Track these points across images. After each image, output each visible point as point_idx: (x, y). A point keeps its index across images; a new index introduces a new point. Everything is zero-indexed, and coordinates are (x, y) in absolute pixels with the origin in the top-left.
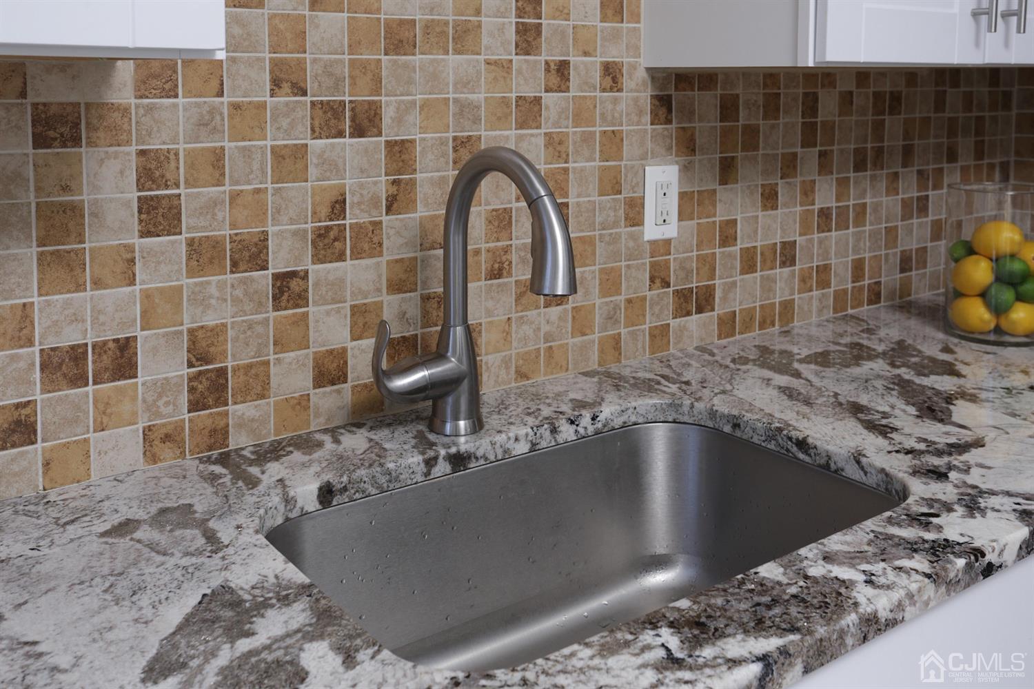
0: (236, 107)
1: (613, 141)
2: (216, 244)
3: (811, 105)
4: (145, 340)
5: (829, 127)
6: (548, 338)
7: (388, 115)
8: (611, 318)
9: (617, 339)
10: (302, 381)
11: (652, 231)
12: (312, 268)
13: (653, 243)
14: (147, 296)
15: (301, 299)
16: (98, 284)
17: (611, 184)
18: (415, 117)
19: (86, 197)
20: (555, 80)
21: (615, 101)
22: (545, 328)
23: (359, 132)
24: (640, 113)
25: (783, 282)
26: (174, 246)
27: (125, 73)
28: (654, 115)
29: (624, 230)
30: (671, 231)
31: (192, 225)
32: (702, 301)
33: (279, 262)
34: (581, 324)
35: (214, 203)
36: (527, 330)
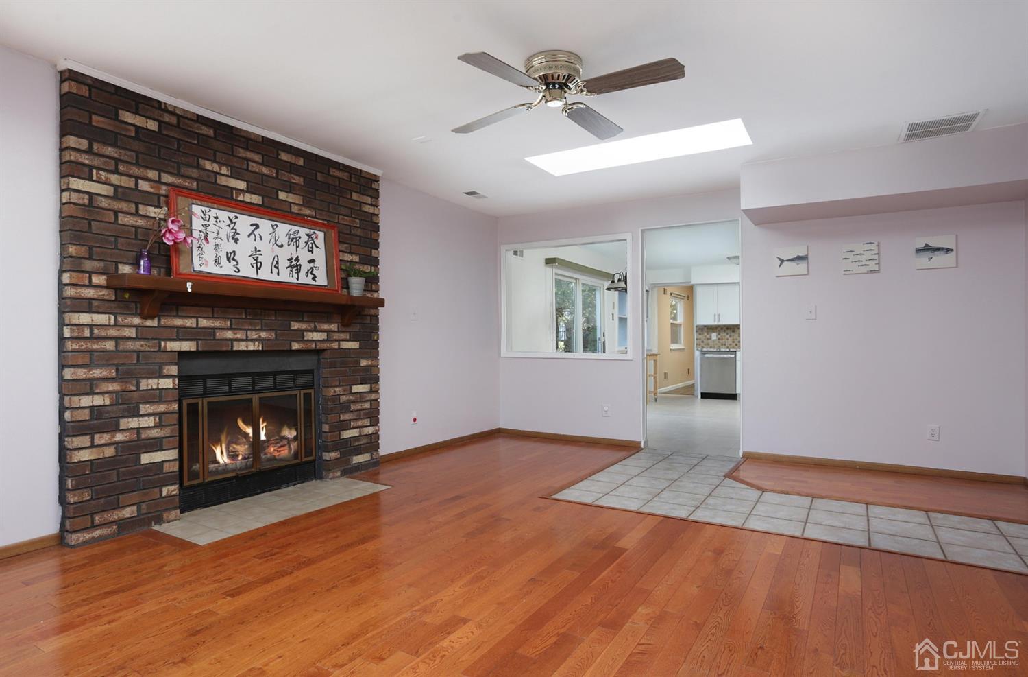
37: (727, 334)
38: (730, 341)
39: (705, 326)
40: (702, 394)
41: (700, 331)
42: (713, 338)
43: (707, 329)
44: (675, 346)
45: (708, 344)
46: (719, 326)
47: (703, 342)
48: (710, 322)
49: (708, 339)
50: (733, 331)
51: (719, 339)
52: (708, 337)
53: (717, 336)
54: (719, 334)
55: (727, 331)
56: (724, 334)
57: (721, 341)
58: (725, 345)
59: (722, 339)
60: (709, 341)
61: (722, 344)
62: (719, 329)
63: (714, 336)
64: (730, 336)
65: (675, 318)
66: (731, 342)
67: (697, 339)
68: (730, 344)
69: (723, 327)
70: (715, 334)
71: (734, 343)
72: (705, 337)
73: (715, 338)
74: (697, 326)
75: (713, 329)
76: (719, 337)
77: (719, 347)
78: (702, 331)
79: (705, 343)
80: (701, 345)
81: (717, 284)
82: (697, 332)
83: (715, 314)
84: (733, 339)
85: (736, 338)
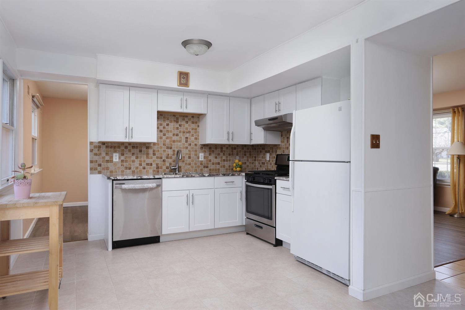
0: (160, 147)
1: (196, 151)
2: (158, 157)
3: (222, 148)
4: (153, 163)
5: (225, 151)
6: (189, 168)
7: (173, 148)
8: (196, 167)
9: (196, 169)
10: (165, 168)
11: (200, 159)
12: (166, 160)
13: (201, 161)
14: (153, 160)
15: (165, 162)
16: (150, 159)
17: (196, 155)
18: (175, 148)
19: (149, 153)
20: (189, 145)
21: (196, 147)
22: (188, 167)
23: (170, 149)
24: (199, 149)
25: (218, 166)
26: (155, 157)
28: (201, 149)
29: (197, 159)
30: (203, 160)
32: (207, 167)
33: (163, 159)
34: (192, 167)
35: (158, 154)
36: (186, 167)
37: (133, 154)
38: (137, 162)
39: (103, 143)
41: (96, 151)
42: (114, 160)
43: (107, 147)
45: (107, 169)
46: (123, 143)
47: (100, 165)
49: (107, 161)
50: (141, 151)
51: (122, 161)
52: (107, 158)
53: (119, 158)
54: (123, 155)
55: (133, 151)
56: (130, 155)
57: (125, 164)
58: (130, 169)
59: (126, 161)
60: (109, 165)
61: (126, 168)
62: (123, 148)
63: (116, 157)
64: (137, 158)
66: (138, 165)
67: (91, 162)
68: (137, 168)
69: (127, 145)
70: (118, 154)
71: (142, 165)
72: (104, 158)
73: (117, 160)
74: (91, 143)
75: (114, 148)
76: (123, 158)
77: (123, 171)
78: (98, 150)
79: (102, 166)
80: (97, 170)
81: (130, 86)
82: (91, 151)
83: (126, 127)
84: (141, 161)
85: (143, 160)
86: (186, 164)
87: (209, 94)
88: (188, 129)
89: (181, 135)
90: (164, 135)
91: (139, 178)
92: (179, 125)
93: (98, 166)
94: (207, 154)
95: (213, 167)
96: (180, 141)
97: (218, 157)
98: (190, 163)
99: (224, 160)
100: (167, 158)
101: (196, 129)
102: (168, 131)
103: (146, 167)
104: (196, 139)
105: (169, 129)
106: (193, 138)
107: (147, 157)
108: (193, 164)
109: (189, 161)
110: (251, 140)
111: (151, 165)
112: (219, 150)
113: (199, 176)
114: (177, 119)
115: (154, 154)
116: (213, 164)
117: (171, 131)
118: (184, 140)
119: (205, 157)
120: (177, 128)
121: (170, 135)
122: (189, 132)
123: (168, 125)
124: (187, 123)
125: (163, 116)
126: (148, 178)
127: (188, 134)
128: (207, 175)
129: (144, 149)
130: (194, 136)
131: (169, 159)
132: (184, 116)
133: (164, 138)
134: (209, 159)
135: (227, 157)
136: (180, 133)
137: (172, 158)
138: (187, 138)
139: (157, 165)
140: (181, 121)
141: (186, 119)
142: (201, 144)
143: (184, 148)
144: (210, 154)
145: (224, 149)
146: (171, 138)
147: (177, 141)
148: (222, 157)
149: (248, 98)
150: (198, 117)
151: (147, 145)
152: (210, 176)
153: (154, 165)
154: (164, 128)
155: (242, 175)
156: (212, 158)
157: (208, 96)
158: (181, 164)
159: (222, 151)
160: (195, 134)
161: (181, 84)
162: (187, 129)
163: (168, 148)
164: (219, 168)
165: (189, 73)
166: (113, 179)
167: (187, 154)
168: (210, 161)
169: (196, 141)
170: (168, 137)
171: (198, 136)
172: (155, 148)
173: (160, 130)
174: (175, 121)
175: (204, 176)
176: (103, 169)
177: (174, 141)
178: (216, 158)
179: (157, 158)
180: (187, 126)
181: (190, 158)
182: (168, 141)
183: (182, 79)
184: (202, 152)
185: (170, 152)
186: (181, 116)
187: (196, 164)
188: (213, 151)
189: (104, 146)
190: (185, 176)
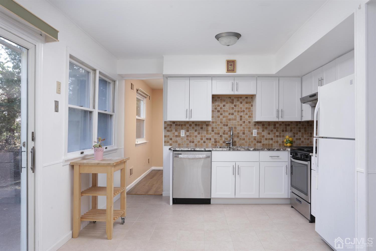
0: (218, 124)
1: (250, 128)
3: (275, 125)
4: (212, 138)
5: (278, 128)
6: (243, 143)
7: (229, 125)
8: (249, 142)
9: (250, 144)
10: (222, 142)
11: (254, 135)
12: (223, 135)
13: (254, 136)
14: (212, 135)
15: (222, 137)
17: (249, 131)
18: (231, 125)
19: (209, 129)
20: (243, 123)
21: (250, 124)
23: (226, 126)
24: (253, 125)
25: (271, 142)
26: (213, 133)
27: (211, 122)
29: (251, 135)
30: (256, 135)
31: (215, 132)
32: (260, 142)
33: (220, 134)
34: (246, 142)
35: (216, 130)
36: (240, 142)
37: (196, 131)
38: (199, 137)
39: (174, 122)
40: (173, 199)
41: (168, 128)
42: (181, 135)
43: (176, 125)
44: (140, 141)
45: (176, 142)
46: (188, 122)
47: (171, 139)
48: (181, 117)
49: (177, 136)
50: (202, 128)
51: (187, 136)
52: (176, 134)
53: (185, 134)
54: (188, 131)
55: (195, 128)
56: (193, 131)
57: (189, 138)
58: (193, 142)
59: (191, 136)
60: (178, 138)
61: (190, 142)
62: (188, 126)
63: (183, 133)
64: (199, 133)
65: (138, 113)
66: (199, 140)
67: (165, 136)
68: (199, 142)
69: (191, 123)
70: (184, 131)
71: (202, 140)
72: (174, 133)
73: (184, 135)
74: (165, 122)
75: (181, 126)
76: (188, 134)
77: (188, 144)
78: (170, 128)
79: (173, 140)
80: (169, 142)
81: (190, 77)
82: (165, 128)
83: (187, 109)
84: (202, 136)
85: (204, 136)
86: (240, 139)
87: (259, 77)
88: (243, 109)
89: (236, 114)
90: (221, 114)
91: (193, 150)
92: (234, 105)
93: (170, 140)
94: (260, 130)
95: (266, 142)
96: (235, 119)
97: (271, 133)
98: (244, 138)
99: (277, 136)
100: (224, 134)
101: (249, 108)
102: (224, 111)
103: (206, 141)
104: (250, 117)
105: (226, 110)
106: (247, 117)
107: (207, 133)
108: (247, 139)
109: (243, 136)
110: (302, 116)
111: (210, 139)
112: (272, 127)
113: (244, 150)
114: (233, 100)
115: (213, 131)
116: (266, 139)
117: (227, 111)
118: (238, 118)
119: (258, 133)
120: (233, 108)
121: (227, 114)
122: (244, 111)
123: (224, 106)
124: (242, 103)
125: (220, 98)
126: (200, 150)
127: (242, 113)
128: (252, 149)
129: (204, 126)
130: (248, 115)
131: (225, 135)
132: (239, 97)
133: (221, 117)
134: (262, 134)
135: (280, 133)
136: (235, 112)
137: (228, 134)
138: (241, 116)
139: (215, 139)
140: (236, 102)
141: (241, 100)
142: (254, 122)
143: (238, 125)
144: (263, 131)
145: (277, 125)
146: (227, 117)
147: (233, 119)
148: (275, 133)
149: (299, 77)
150: (252, 98)
151: (207, 123)
152: (255, 150)
153: (213, 140)
154: (221, 108)
155: (287, 150)
156: (265, 133)
157: (257, 78)
158: (235, 139)
159: (275, 128)
160: (248, 113)
161: (228, 70)
162: (241, 108)
163: (224, 125)
164: (272, 143)
165: (235, 60)
166: (173, 150)
167: (242, 130)
168: (263, 136)
169: (250, 119)
170: (224, 116)
171: (252, 114)
172: (214, 125)
173: (218, 111)
174: (230, 102)
175: (249, 150)
176: (173, 142)
177: (230, 120)
178: (269, 134)
179: (215, 133)
180: (241, 106)
181: (245, 134)
182: (224, 119)
183: (230, 66)
184: (256, 129)
185: (226, 129)
186: (236, 98)
187: (249, 139)
188: (266, 128)
189: (174, 125)
190: (232, 150)
